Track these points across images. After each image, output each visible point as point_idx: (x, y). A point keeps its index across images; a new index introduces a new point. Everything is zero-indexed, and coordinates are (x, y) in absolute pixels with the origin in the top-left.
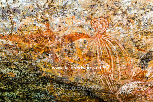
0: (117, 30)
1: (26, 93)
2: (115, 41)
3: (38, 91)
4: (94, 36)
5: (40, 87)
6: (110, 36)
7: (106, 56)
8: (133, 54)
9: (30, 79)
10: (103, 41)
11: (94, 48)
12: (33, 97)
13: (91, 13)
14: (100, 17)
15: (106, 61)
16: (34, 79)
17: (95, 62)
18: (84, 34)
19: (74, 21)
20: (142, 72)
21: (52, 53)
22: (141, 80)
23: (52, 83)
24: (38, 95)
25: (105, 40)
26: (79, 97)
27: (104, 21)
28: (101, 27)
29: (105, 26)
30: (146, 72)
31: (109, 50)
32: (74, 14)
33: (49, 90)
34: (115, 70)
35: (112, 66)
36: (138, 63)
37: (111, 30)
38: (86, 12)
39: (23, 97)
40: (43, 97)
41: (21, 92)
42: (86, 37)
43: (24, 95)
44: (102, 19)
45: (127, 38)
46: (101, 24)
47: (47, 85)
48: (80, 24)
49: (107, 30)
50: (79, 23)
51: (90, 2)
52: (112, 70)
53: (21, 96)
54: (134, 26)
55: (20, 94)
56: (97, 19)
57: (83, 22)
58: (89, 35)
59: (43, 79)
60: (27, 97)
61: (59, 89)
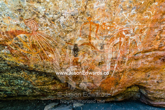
0: (46, 29)
1: (8, 81)
2: (48, 37)
3: (16, 78)
4: (31, 33)
5: (15, 74)
6: (43, 33)
7: (48, 48)
8: (65, 46)
9: (2, 68)
10: (39, 37)
11: (34, 41)
12: (15, 83)
13: (20, 15)
14: (29, 19)
15: (50, 52)
16: (6, 68)
17: (42, 53)
18: (22, 31)
19: (10, 21)
20: (76, 59)
21: (6, 46)
22: (77, 65)
23: (24, 71)
24: (18, 81)
25: (41, 36)
26: (49, 81)
27: (33, 22)
28: (33, 26)
29: (36, 26)
30: (78, 59)
31: (47, 43)
32: (8, 15)
33: (23, 76)
34: (58, 58)
35: (55, 55)
36: (71, 53)
37: (41, 29)
38: (16, 14)
39: (6, 84)
40: (22, 83)
41: (3, 80)
42: (24, 33)
43: (7, 83)
44: (31, 20)
45: (56, 35)
46: (32, 24)
47: (21, 73)
48: (17, 23)
49: (38, 28)
50: (15, 23)
51: (15, 7)
52: (56, 58)
53: (4, 83)
54: (56, 26)
55: (3, 82)
56: (28, 20)
57: (18, 22)
58: (27, 32)
59: (15, 68)
60: (10, 84)
61: (31, 75)
